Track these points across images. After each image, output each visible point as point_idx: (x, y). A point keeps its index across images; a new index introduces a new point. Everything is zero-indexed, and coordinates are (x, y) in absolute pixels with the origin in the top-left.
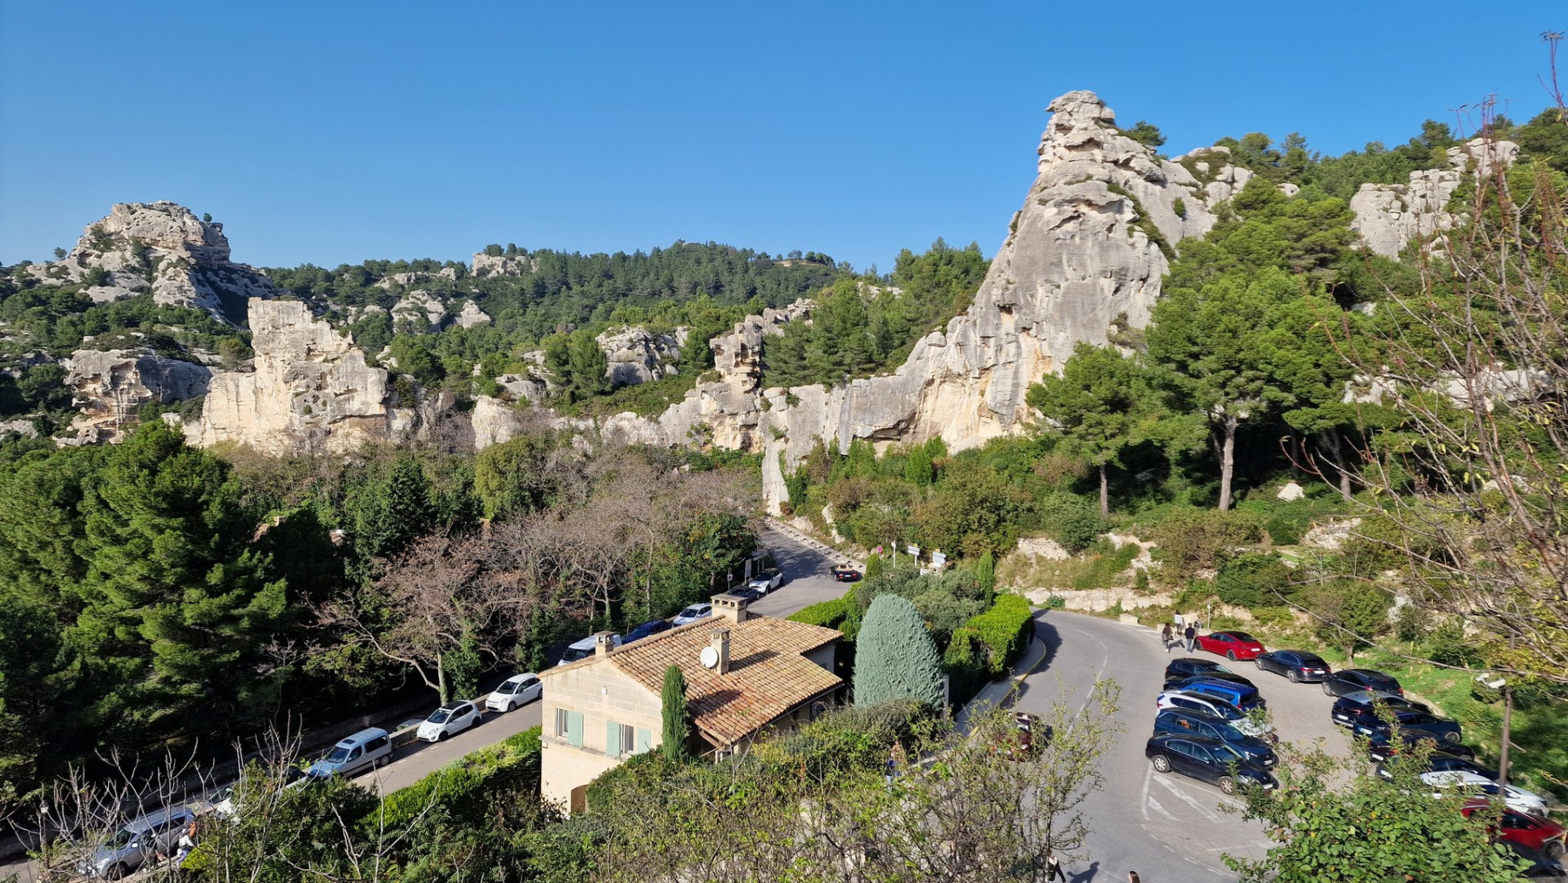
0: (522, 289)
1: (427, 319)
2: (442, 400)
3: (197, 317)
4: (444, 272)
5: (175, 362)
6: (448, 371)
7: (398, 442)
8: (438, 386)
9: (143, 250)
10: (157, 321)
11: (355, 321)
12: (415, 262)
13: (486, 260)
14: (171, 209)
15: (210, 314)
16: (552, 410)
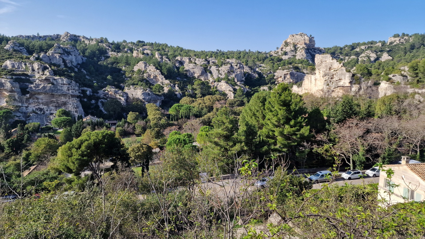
0: (405, 48)
1: (370, 59)
2: (370, 83)
3: (305, 62)
4: (378, 44)
5: (298, 73)
6: (373, 74)
7: (353, 94)
8: (369, 78)
9: (295, 46)
10: (296, 63)
11: (347, 61)
12: (368, 42)
13: (393, 39)
14: (302, 35)
15: (309, 61)
16: (409, 86)
